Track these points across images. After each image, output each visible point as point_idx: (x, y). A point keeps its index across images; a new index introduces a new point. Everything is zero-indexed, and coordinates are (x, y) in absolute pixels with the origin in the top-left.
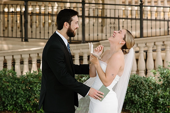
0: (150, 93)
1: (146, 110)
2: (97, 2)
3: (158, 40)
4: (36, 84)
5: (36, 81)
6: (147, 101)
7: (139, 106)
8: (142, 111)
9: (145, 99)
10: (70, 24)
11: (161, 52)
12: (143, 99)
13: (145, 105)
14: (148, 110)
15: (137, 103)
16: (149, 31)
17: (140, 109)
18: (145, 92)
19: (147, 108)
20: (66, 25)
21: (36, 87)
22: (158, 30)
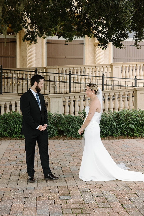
0: (78, 126)
1: (76, 135)
2: (43, 72)
3: (82, 94)
4: (10, 120)
5: (11, 118)
6: (76, 130)
7: (72, 133)
8: (73, 136)
9: (76, 129)
10: (38, 83)
11: (83, 102)
12: (74, 129)
13: (75, 132)
14: (77, 136)
15: (71, 131)
16: (75, 89)
17: (72, 135)
18: (75, 125)
19: (76, 134)
20: (36, 84)
21: (11, 122)
22: (79, 89)
